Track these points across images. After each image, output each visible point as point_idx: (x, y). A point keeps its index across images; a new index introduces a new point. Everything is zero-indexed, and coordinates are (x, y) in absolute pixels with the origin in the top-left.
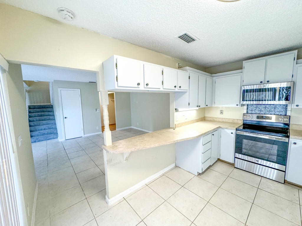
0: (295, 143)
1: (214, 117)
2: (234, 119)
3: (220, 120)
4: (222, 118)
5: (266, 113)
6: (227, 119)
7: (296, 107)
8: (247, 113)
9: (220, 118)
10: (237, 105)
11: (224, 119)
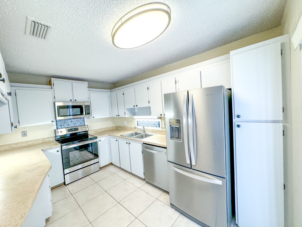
0: (100, 141)
1: (11, 144)
2: (44, 139)
3: (24, 145)
4: (27, 142)
5: (73, 126)
6: (35, 140)
7: (93, 118)
8: (57, 129)
9: (22, 143)
10: (53, 121)
11: (30, 141)
